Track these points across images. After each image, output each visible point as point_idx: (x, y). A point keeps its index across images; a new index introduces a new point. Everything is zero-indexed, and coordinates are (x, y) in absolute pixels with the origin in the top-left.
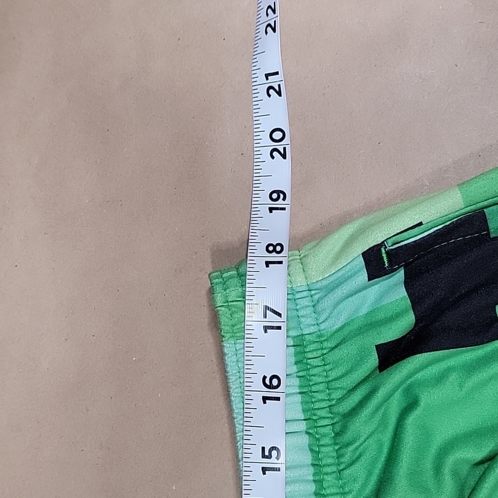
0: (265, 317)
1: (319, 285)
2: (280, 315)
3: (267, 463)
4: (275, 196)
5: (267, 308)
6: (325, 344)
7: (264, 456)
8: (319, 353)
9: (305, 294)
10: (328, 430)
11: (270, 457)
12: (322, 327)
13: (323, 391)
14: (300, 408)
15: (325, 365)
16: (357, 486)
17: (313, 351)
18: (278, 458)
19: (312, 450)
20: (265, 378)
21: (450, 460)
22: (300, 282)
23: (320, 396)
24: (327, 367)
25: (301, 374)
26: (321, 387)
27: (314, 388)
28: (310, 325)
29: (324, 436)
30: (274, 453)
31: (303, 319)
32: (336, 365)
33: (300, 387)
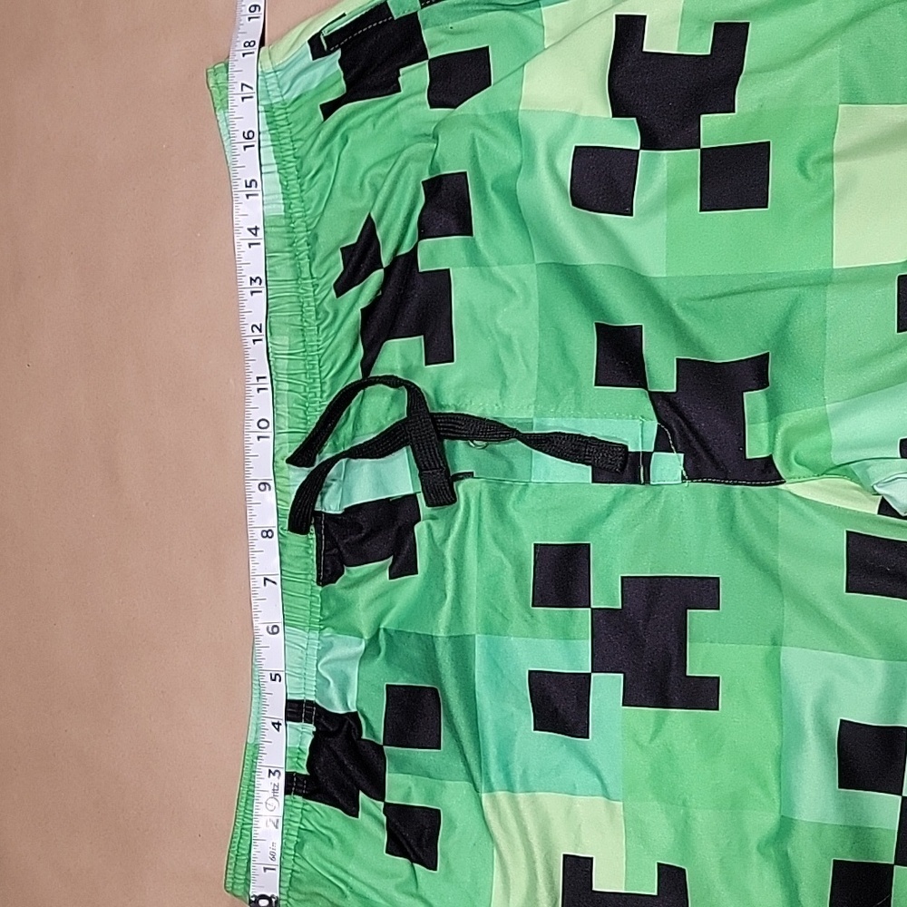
0: (242, 90)
1: (280, 67)
2: (251, 88)
3: (249, 191)
4: (253, 9)
5: (243, 85)
6: (288, 110)
7: (246, 186)
8: (284, 116)
9: (272, 74)
10: (293, 170)
11: (250, 186)
12: (285, 97)
13: (289, 143)
14: (273, 155)
15: (289, 124)
16: (313, 205)
17: (280, 115)
18: (256, 186)
19: (282, 184)
20: (244, 133)
21: (369, 175)
22: (267, 66)
23: (287, 147)
24: (291, 126)
25: (273, 132)
26: (287, 141)
27: (282, 142)
28: (276, 97)
29: (292, 173)
30: (253, 183)
31: (270, 93)
32: (296, 123)
33: (272, 141)
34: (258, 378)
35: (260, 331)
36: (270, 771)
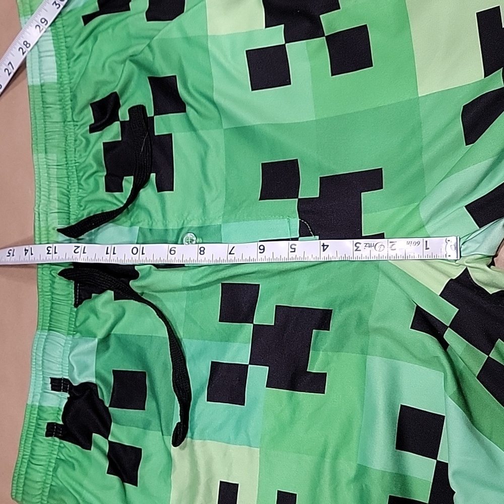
10: (64, 54)
14: (53, 45)
15: (63, 27)
16: (75, 77)
19: (57, 63)
23: (62, 41)
26: (62, 37)
27: (59, 37)
29: (63, 57)
32: (68, 26)
33: (53, 36)
34: (107, 253)
35: (78, 247)
36: (356, 250)
